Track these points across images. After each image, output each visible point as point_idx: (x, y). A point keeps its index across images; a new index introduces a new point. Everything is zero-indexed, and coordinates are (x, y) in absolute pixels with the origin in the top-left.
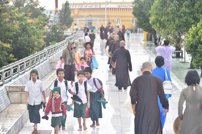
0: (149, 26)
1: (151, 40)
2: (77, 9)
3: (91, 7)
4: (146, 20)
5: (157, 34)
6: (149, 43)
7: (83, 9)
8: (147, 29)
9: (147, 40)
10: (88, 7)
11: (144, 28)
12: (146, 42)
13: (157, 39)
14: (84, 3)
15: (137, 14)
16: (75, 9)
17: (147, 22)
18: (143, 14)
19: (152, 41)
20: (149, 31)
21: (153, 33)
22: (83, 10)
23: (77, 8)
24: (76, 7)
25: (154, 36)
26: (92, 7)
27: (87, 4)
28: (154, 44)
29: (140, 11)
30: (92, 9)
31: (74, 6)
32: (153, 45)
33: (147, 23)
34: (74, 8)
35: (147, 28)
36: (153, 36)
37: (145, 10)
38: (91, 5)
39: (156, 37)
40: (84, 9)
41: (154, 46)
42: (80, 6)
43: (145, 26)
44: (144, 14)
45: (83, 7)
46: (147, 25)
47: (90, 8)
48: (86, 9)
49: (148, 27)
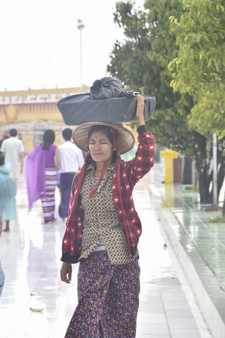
0: (175, 120)
1: (187, 181)
2: (14, 105)
3: (45, 99)
4: (164, 96)
5: (208, 155)
6: (182, 192)
7: (27, 105)
8: (168, 136)
9: (176, 181)
10: (39, 101)
11: (154, 130)
12: (172, 187)
13: (211, 177)
14: (30, 92)
15: (126, 73)
16: (8, 105)
17: (168, 106)
18: (151, 72)
19: (192, 186)
20: (175, 143)
21: (195, 152)
22: (29, 108)
23: (14, 102)
24: (10, 100)
25: (198, 165)
26: (48, 101)
27: (36, 92)
28: (199, 199)
29: (136, 58)
30: (48, 104)
31: (7, 98)
32: (196, 203)
33: (169, 111)
34: (7, 102)
35: (169, 132)
36: (194, 163)
37: (157, 51)
38: (47, 96)
39: (207, 167)
40: (30, 105)
41: (199, 206)
42: (21, 98)
43: (161, 124)
44: (155, 71)
45: (28, 101)
46: (168, 118)
47: (43, 101)
48: (34, 104)
49: (173, 125)
